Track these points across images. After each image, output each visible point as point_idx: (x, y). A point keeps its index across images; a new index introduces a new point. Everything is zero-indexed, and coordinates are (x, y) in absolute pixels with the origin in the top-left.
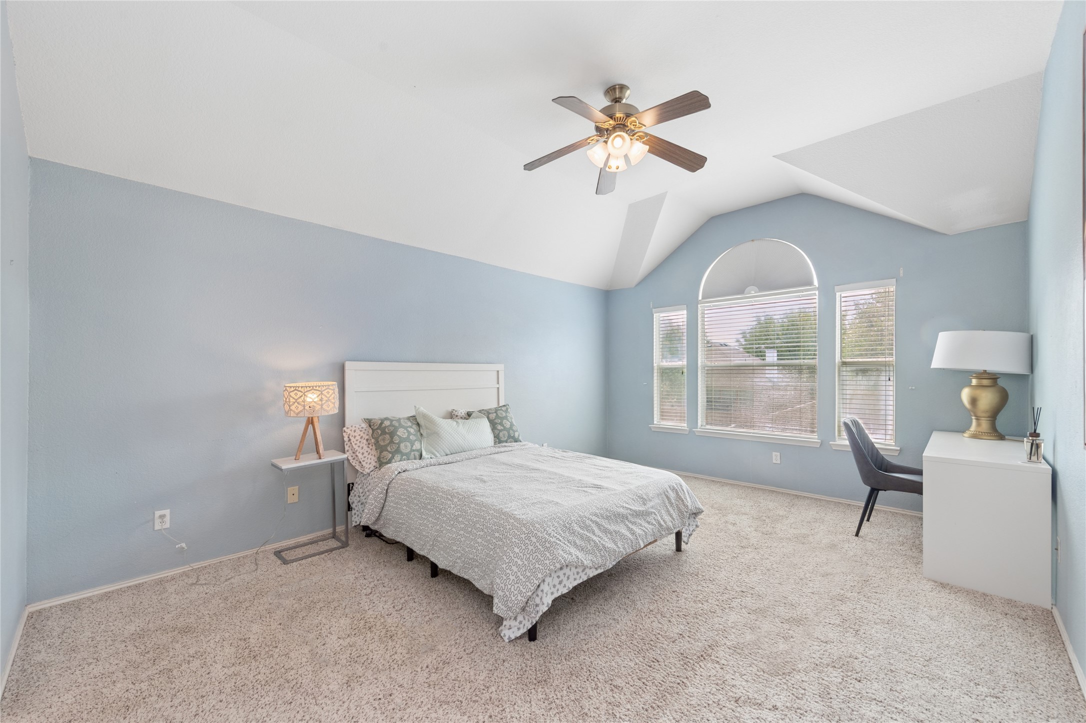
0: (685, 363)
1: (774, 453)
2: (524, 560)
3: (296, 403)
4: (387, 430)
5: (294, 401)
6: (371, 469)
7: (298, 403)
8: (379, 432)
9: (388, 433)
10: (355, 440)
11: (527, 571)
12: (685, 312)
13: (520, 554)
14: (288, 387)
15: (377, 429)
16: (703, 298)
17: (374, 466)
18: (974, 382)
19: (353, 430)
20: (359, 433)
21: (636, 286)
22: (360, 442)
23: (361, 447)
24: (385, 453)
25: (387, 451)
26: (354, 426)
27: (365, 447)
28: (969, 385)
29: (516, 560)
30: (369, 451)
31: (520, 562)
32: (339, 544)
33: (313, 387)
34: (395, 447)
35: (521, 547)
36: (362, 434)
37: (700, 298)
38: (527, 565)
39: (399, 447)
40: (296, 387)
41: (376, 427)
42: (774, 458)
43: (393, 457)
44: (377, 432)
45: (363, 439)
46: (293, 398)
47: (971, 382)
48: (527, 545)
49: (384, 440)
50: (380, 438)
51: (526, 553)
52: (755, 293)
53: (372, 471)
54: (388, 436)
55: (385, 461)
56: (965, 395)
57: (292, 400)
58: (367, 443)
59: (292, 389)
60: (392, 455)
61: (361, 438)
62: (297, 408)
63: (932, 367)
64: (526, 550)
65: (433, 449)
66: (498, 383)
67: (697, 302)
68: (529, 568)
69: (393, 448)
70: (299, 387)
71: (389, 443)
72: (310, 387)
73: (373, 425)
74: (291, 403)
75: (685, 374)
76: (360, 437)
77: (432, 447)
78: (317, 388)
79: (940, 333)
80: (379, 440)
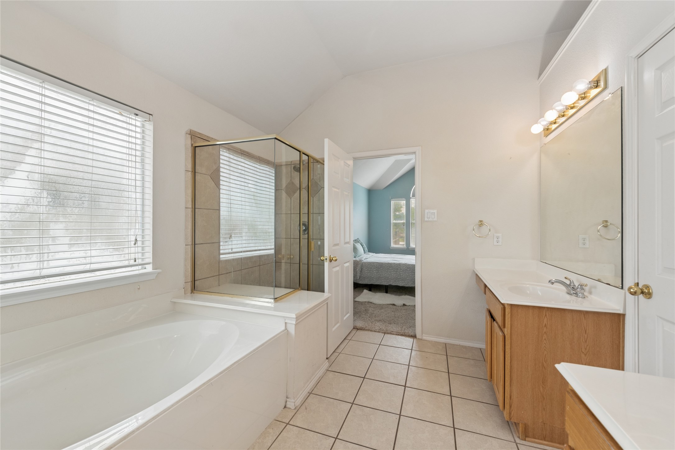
0: (405, 222)
12: (405, 202)
16: (412, 197)
37: (411, 197)
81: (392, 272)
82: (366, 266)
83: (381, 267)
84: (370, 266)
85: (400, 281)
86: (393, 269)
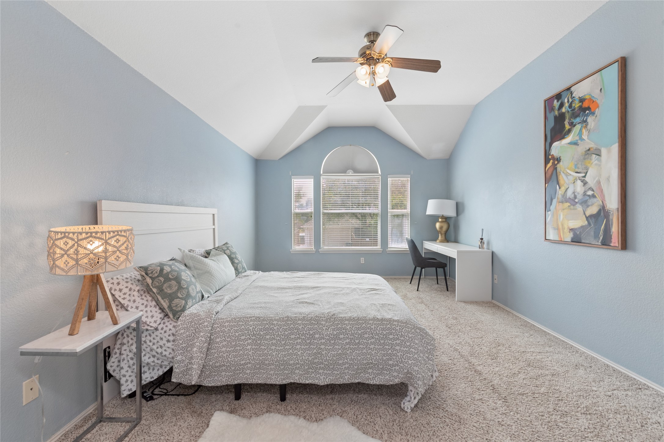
0: (313, 211)
1: (361, 258)
2: (400, 338)
3: (65, 256)
4: (170, 276)
5: (63, 252)
6: (158, 323)
7: (68, 256)
8: (162, 279)
9: (173, 279)
10: (121, 294)
11: (406, 343)
12: (312, 180)
13: (395, 337)
14: (54, 232)
15: (158, 276)
16: (323, 173)
17: (161, 318)
18: (440, 220)
19: (115, 283)
20: (126, 285)
21: (280, 159)
22: (130, 295)
23: (132, 301)
24: (176, 301)
25: (178, 298)
26: (115, 278)
27: (138, 300)
28: (438, 221)
29: (395, 342)
30: (145, 303)
31: (398, 342)
32: (128, 427)
33: (117, 231)
34: (184, 292)
35: (393, 333)
36: (130, 285)
37: (322, 173)
38: (404, 339)
39: (188, 292)
40: (65, 233)
41: (156, 275)
42: (361, 261)
43: (186, 303)
44: (159, 279)
45: (132, 291)
46: (61, 249)
47: (439, 220)
48: (395, 328)
49: (170, 287)
50: (165, 285)
51: (398, 333)
52: (352, 174)
53: (159, 324)
54: (173, 283)
55: (180, 309)
56: (438, 225)
57: (58, 251)
58: (139, 295)
59: (59, 236)
60: (185, 301)
61: (130, 290)
62: (66, 263)
63: (426, 214)
64: (397, 332)
65: (208, 288)
66: (214, 225)
67: (320, 175)
68: (406, 340)
69: (183, 293)
70: (69, 233)
71: (178, 289)
72: (114, 232)
73: (152, 273)
74: (57, 256)
75: (313, 217)
76: (128, 289)
77: (208, 286)
78: (123, 233)
79: (429, 200)
80: (164, 288)
81: (298, 347)
82: (223, 332)
83: (266, 334)
84: (236, 331)
85: (321, 371)
86: (299, 338)
